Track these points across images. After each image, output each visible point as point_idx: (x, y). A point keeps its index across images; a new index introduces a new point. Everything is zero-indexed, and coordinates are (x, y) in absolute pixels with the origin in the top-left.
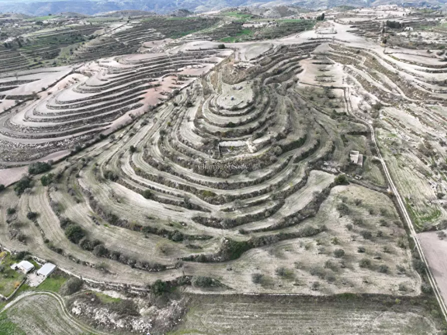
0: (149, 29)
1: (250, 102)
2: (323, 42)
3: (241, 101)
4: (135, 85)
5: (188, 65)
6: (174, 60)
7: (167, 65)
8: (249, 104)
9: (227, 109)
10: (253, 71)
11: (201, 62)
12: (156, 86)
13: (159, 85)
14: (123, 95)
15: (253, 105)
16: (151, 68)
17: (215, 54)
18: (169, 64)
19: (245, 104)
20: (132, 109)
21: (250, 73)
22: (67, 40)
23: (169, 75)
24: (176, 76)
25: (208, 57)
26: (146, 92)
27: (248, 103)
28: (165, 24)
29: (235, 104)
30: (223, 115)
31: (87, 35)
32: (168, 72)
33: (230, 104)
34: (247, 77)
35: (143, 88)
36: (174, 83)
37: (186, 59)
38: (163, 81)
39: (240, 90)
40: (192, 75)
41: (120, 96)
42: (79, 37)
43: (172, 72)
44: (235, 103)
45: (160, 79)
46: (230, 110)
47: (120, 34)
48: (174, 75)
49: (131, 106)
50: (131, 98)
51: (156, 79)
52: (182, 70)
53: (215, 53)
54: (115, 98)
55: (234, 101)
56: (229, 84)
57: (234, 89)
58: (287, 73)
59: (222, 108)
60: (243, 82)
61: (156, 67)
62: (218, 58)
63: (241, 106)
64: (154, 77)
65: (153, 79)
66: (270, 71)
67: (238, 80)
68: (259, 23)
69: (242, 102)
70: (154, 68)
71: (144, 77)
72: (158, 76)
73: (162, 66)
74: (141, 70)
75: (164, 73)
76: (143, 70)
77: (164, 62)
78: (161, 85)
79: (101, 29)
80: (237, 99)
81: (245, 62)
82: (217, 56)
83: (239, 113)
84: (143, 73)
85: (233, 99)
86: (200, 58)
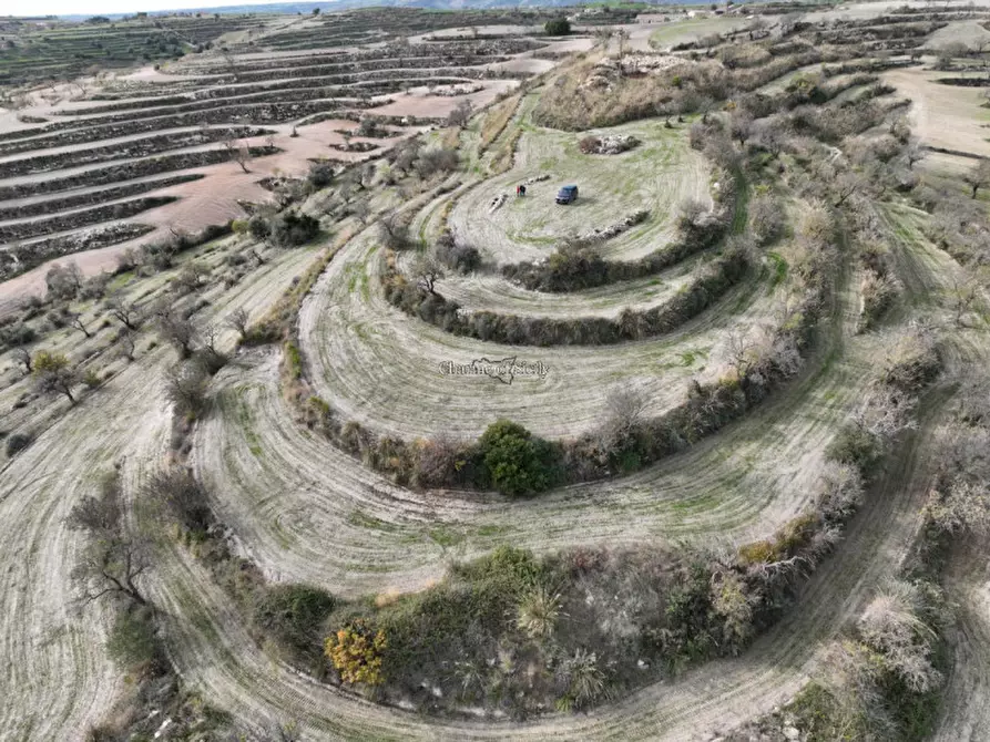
0: (369, 32)
1: (702, 220)
2: (951, 19)
3: (636, 211)
4: (162, 143)
5: (419, 84)
6: (366, 67)
7: (337, 81)
8: (700, 239)
9: (509, 272)
10: (691, 79)
11: (474, 75)
12: (256, 152)
13: (269, 151)
14: (74, 181)
15: (730, 246)
16: (262, 89)
17: (531, 52)
18: (346, 81)
19: (663, 238)
20: (86, 245)
21: (678, 84)
22: (131, 51)
23: (329, 117)
24: (357, 120)
25: (503, 60)
26: (202, 177)
27: (687, 225)
28: (418, 21)
29: (586, 233)
30: (459, 328)
31: (195, 43)
32: (327, 106)
33: (549, 232)
34: (664, 101)
35: (195, 161)
36: (337, 147)
37: (413, 65)
38: (295, 135)
39: (626, 155)
40: (419, 116)
41: (57, 186)
42: (171, 47)
43: (347, 105)
44: (583, 224)
45: (284, 129)
46: (534, 284)
47: (281, 39)
48: (349, 117)
49: (87, 232)
50: (108, 196)
51: (267, 128)
52: (391, 102)
53: (528, 46)
54: (25, 191)
55: (577, 214)
56: (566, 127)
57: (592, 147)
58: (851, 103)
59: (471, 261)
60: (643, 123)
61: (284, 86)
62: (537, 61)
63: (633, 250)
64: (264, 121)
65: (255, 128)
66: (772, 91)
67: (617, 110)
68: (685, 11)
69: (642, 218)
70: (275, 87)
71: (224, 118)
72: (279, 116)
73: (315, 84)
74: (220, 93)
75: (312, 109)
76: (228, 92)
77: (325, 72)
78: (279, 151)
79: (238, 29)
80: (606, 197)
81: (650, 54)
82: (534, 56)
83: (612, 313)
84: (224, 103)
85: (570, 197)
86: (468, 61)
